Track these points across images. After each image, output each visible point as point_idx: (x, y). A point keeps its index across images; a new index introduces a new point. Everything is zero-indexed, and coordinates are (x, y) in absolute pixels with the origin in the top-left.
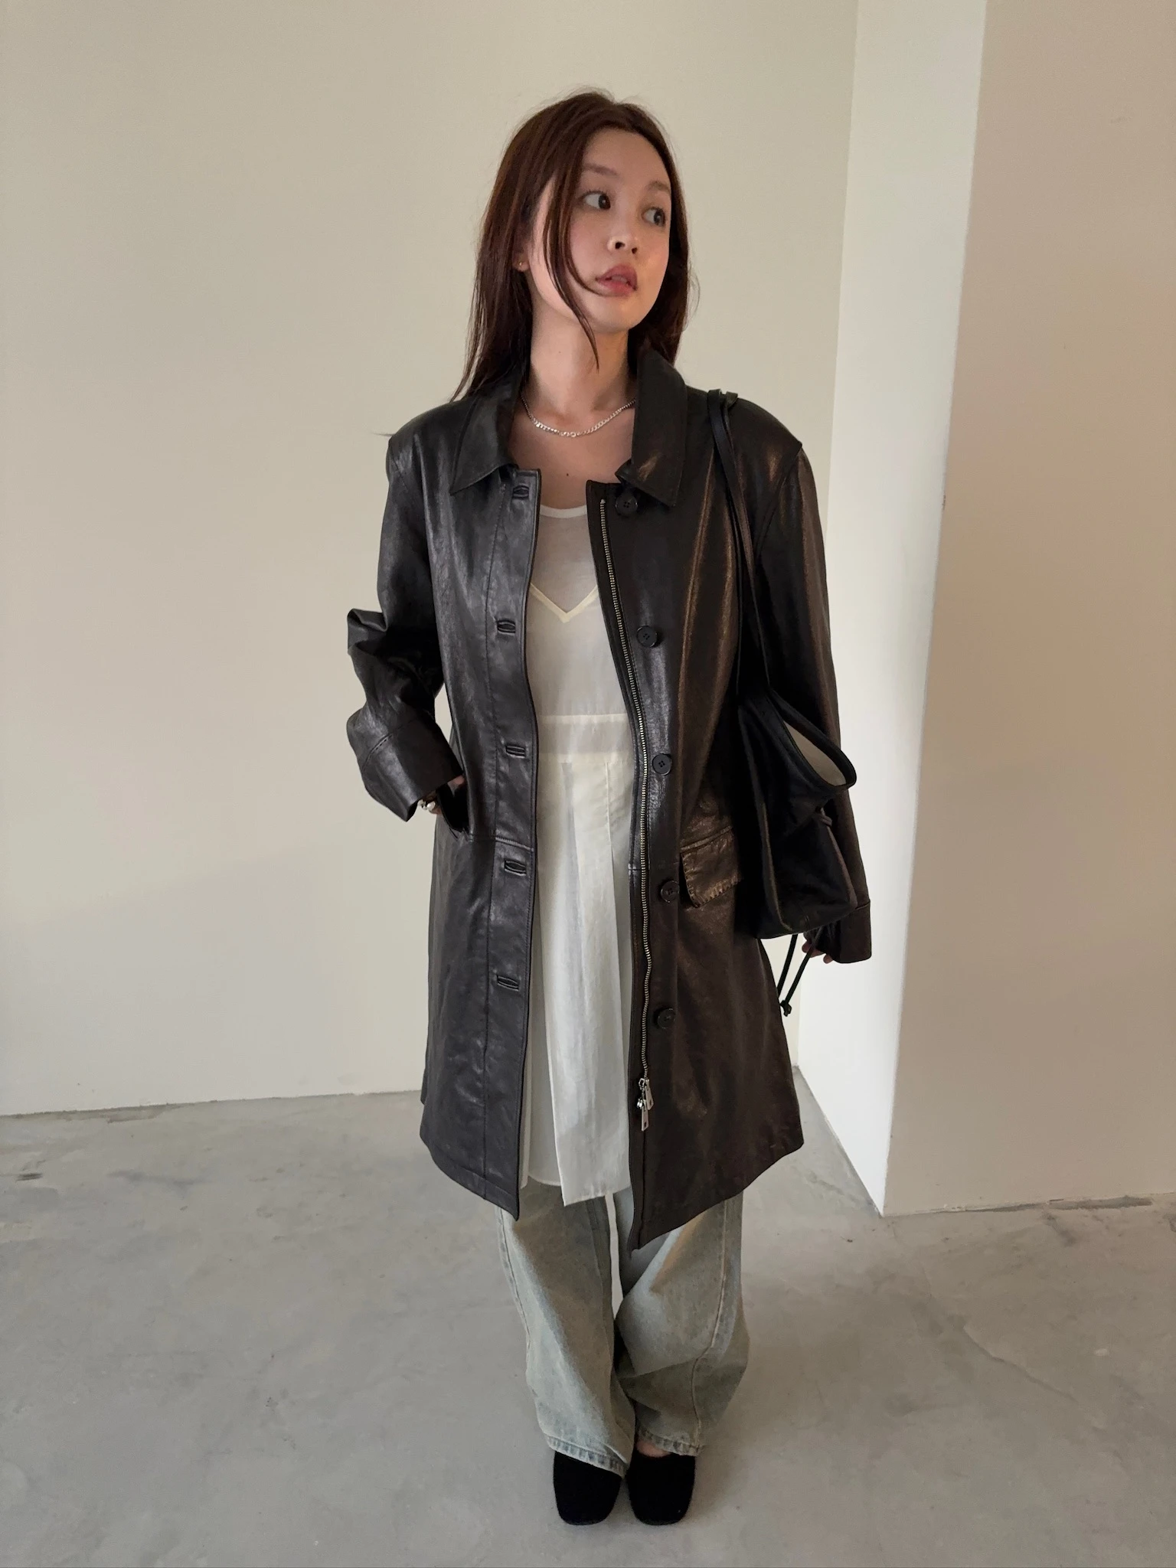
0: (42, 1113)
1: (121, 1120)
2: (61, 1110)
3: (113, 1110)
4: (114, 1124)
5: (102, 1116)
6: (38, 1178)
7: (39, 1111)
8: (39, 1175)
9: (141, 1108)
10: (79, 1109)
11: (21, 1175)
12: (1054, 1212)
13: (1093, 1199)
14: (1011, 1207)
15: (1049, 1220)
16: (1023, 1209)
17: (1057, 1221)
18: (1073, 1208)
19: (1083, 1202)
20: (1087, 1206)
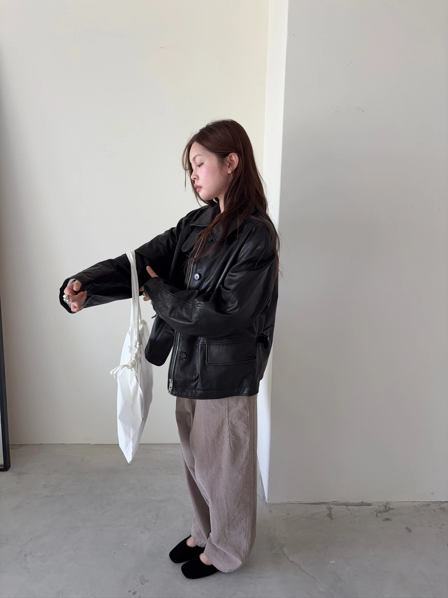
12: (332, 506)
13: (349, 502)
14: (317, 503)
15: (330, 509)
16: (321, 504)
17: (333, 509)
18: (341, 505)
19: (345, 503)
20: (347, 505)
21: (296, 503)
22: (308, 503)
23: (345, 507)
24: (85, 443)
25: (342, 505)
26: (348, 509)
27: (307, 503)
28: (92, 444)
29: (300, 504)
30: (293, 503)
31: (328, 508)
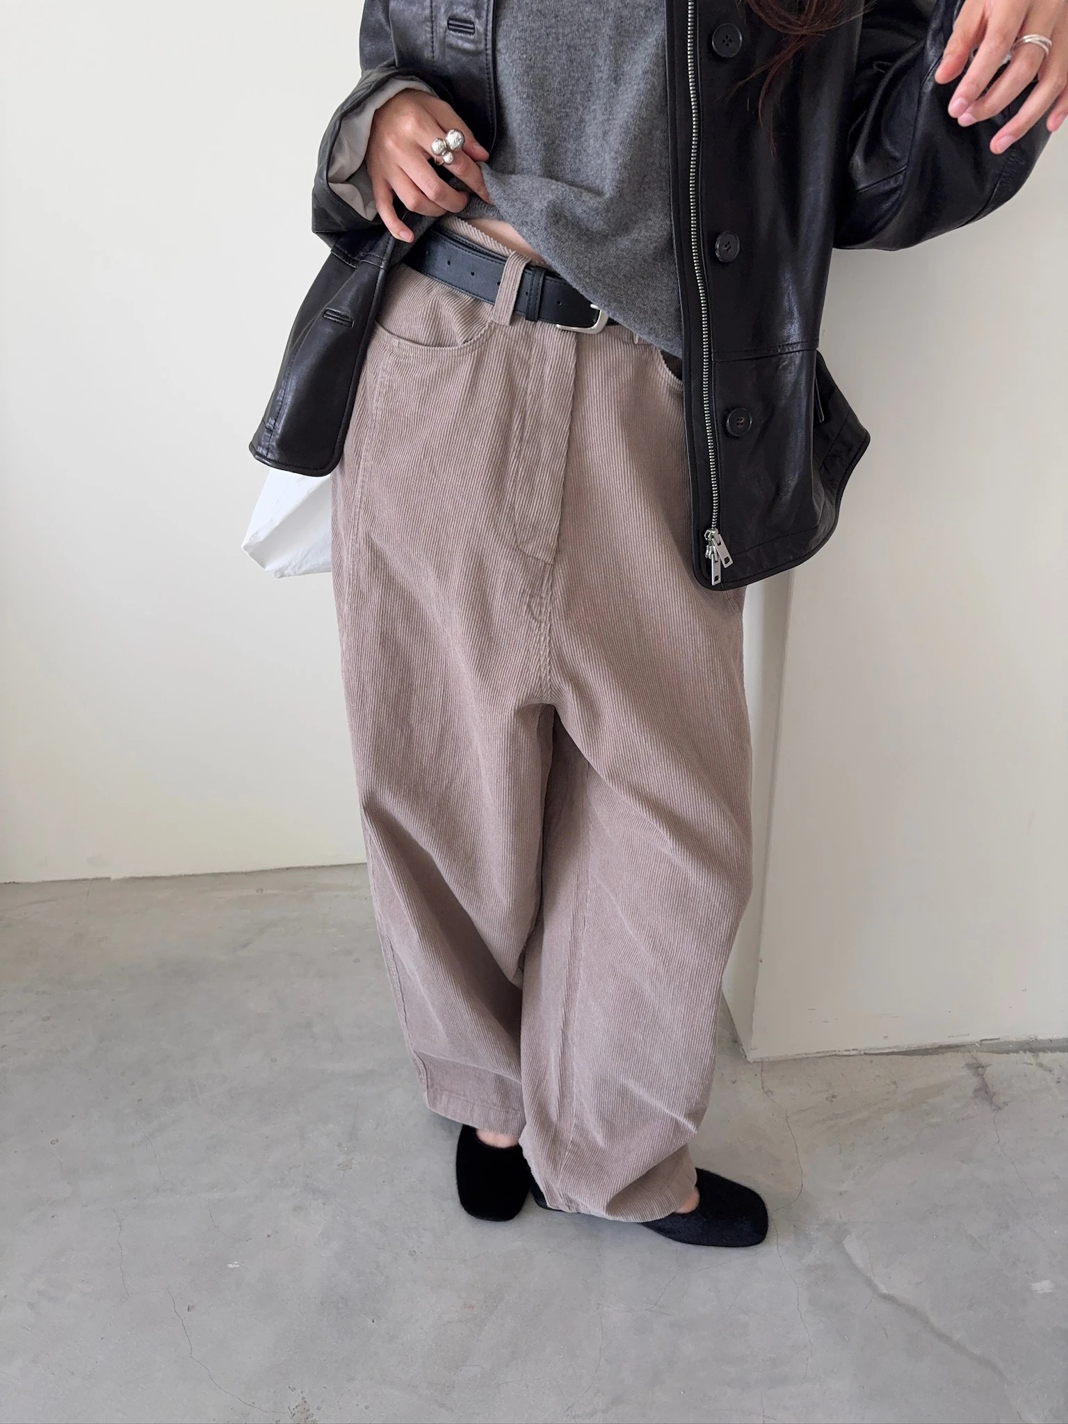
12: (984, 1058)
14: (927, 1050)
15: (977, 1068)
16: (943, 1053)
17: (989, 1068)
18: (1013, 1052)
19: (1027, 1043)
20: (1033, 1047)
21: (854, 1053)
22: (895, 1050)
23: (1028, 1057)
24: (91, 877)
25: (1017, 1052)
26: (1041, 1065)
27: (891, 1051)
28: (114, 876)
29: (868, 1058)
30: (841, 1054)
31: (968, 1066)
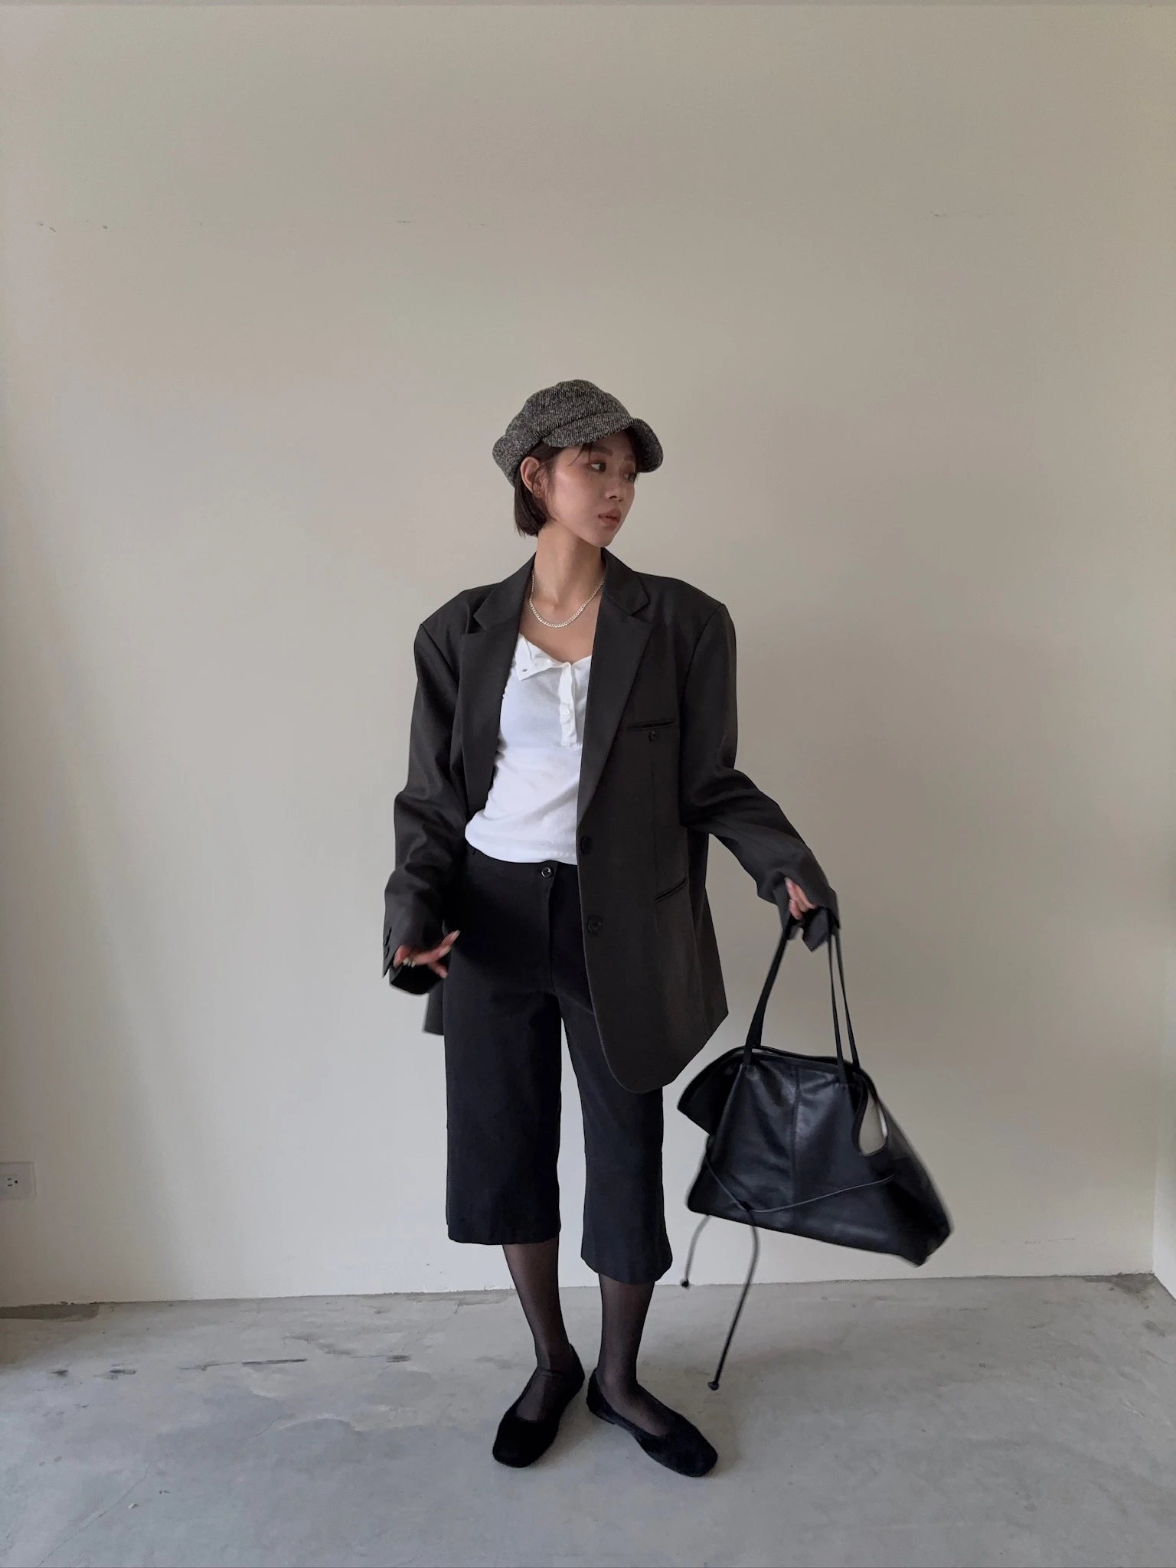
0: (390, 1294)
1: (472, 1304)
2: (409, 1292)
3: (458, 1293)
4: (464, 1306)
5: (451, 1300)
6: (406, 1360)
7: (387, 1292)
8: (407, 1357)
9: (486, 1292)
10: (426, 1291)
11: (389, 1358)
